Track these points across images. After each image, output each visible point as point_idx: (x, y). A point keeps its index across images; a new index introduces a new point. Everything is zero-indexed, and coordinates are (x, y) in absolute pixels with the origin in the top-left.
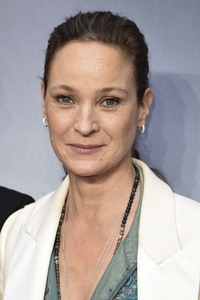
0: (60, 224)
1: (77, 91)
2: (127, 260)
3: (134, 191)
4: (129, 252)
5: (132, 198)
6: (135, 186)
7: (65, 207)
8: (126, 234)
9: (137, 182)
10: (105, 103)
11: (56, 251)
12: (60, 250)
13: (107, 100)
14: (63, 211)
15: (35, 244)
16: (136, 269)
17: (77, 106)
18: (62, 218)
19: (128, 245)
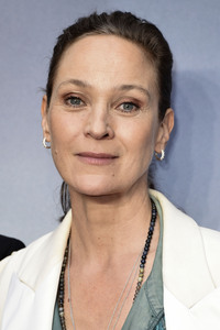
0: (63, 269)
1: (90, 87)
2: (151, 306)
3: (152, 226)
4: (153, 296)
5: (151, 233)
6: (154, 219)
7: (67, 249)
8: (146, 275)
9: (155, 215)
10: (122, 107)
11: (60, 301)
12: (66, 300)
13: (125, 103)
14: (66, 255)
15: (33, 295)
16: (163, 315)
17: (89, 108)
18: (65, 262)
19: (150, 289)
